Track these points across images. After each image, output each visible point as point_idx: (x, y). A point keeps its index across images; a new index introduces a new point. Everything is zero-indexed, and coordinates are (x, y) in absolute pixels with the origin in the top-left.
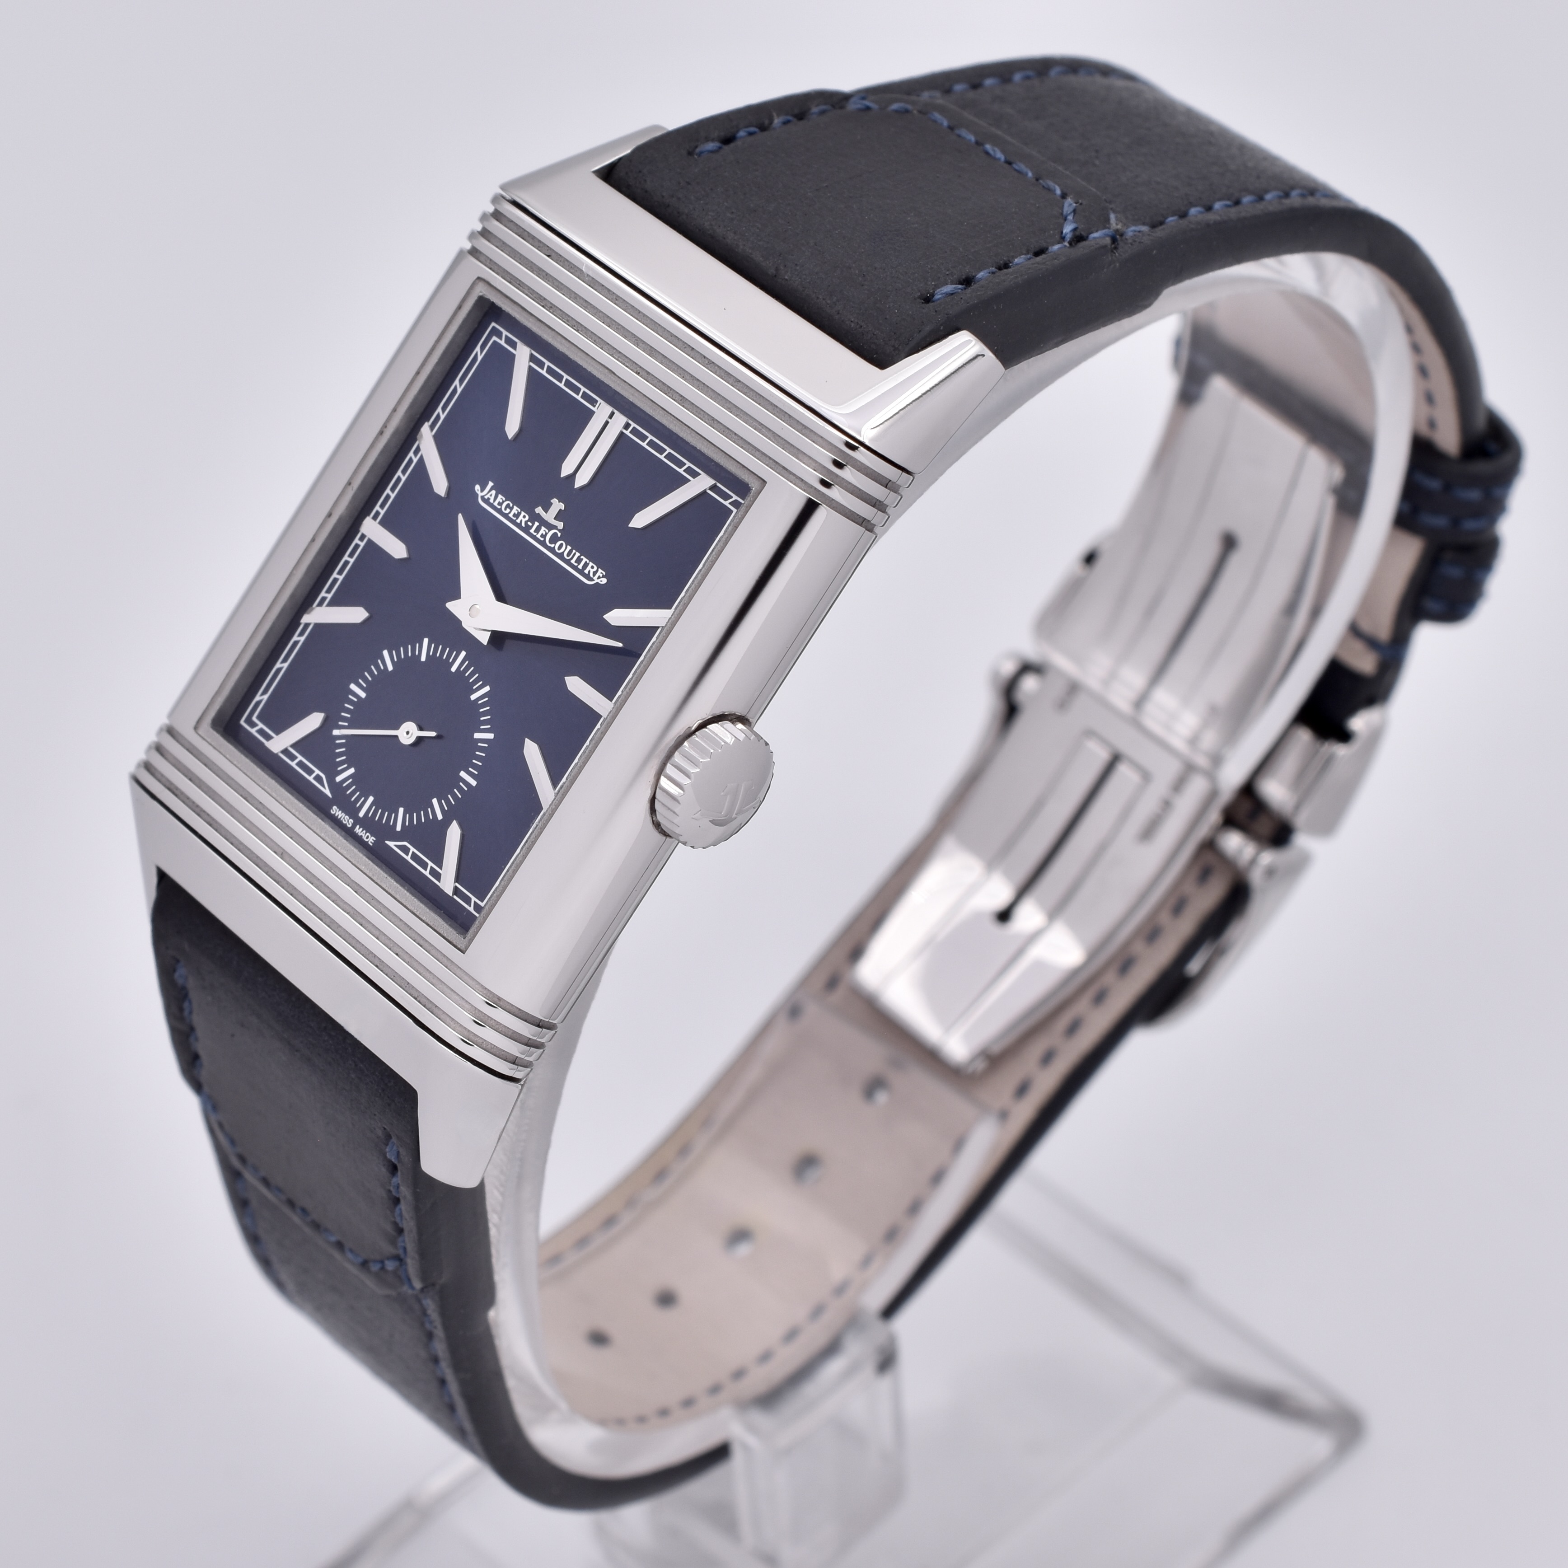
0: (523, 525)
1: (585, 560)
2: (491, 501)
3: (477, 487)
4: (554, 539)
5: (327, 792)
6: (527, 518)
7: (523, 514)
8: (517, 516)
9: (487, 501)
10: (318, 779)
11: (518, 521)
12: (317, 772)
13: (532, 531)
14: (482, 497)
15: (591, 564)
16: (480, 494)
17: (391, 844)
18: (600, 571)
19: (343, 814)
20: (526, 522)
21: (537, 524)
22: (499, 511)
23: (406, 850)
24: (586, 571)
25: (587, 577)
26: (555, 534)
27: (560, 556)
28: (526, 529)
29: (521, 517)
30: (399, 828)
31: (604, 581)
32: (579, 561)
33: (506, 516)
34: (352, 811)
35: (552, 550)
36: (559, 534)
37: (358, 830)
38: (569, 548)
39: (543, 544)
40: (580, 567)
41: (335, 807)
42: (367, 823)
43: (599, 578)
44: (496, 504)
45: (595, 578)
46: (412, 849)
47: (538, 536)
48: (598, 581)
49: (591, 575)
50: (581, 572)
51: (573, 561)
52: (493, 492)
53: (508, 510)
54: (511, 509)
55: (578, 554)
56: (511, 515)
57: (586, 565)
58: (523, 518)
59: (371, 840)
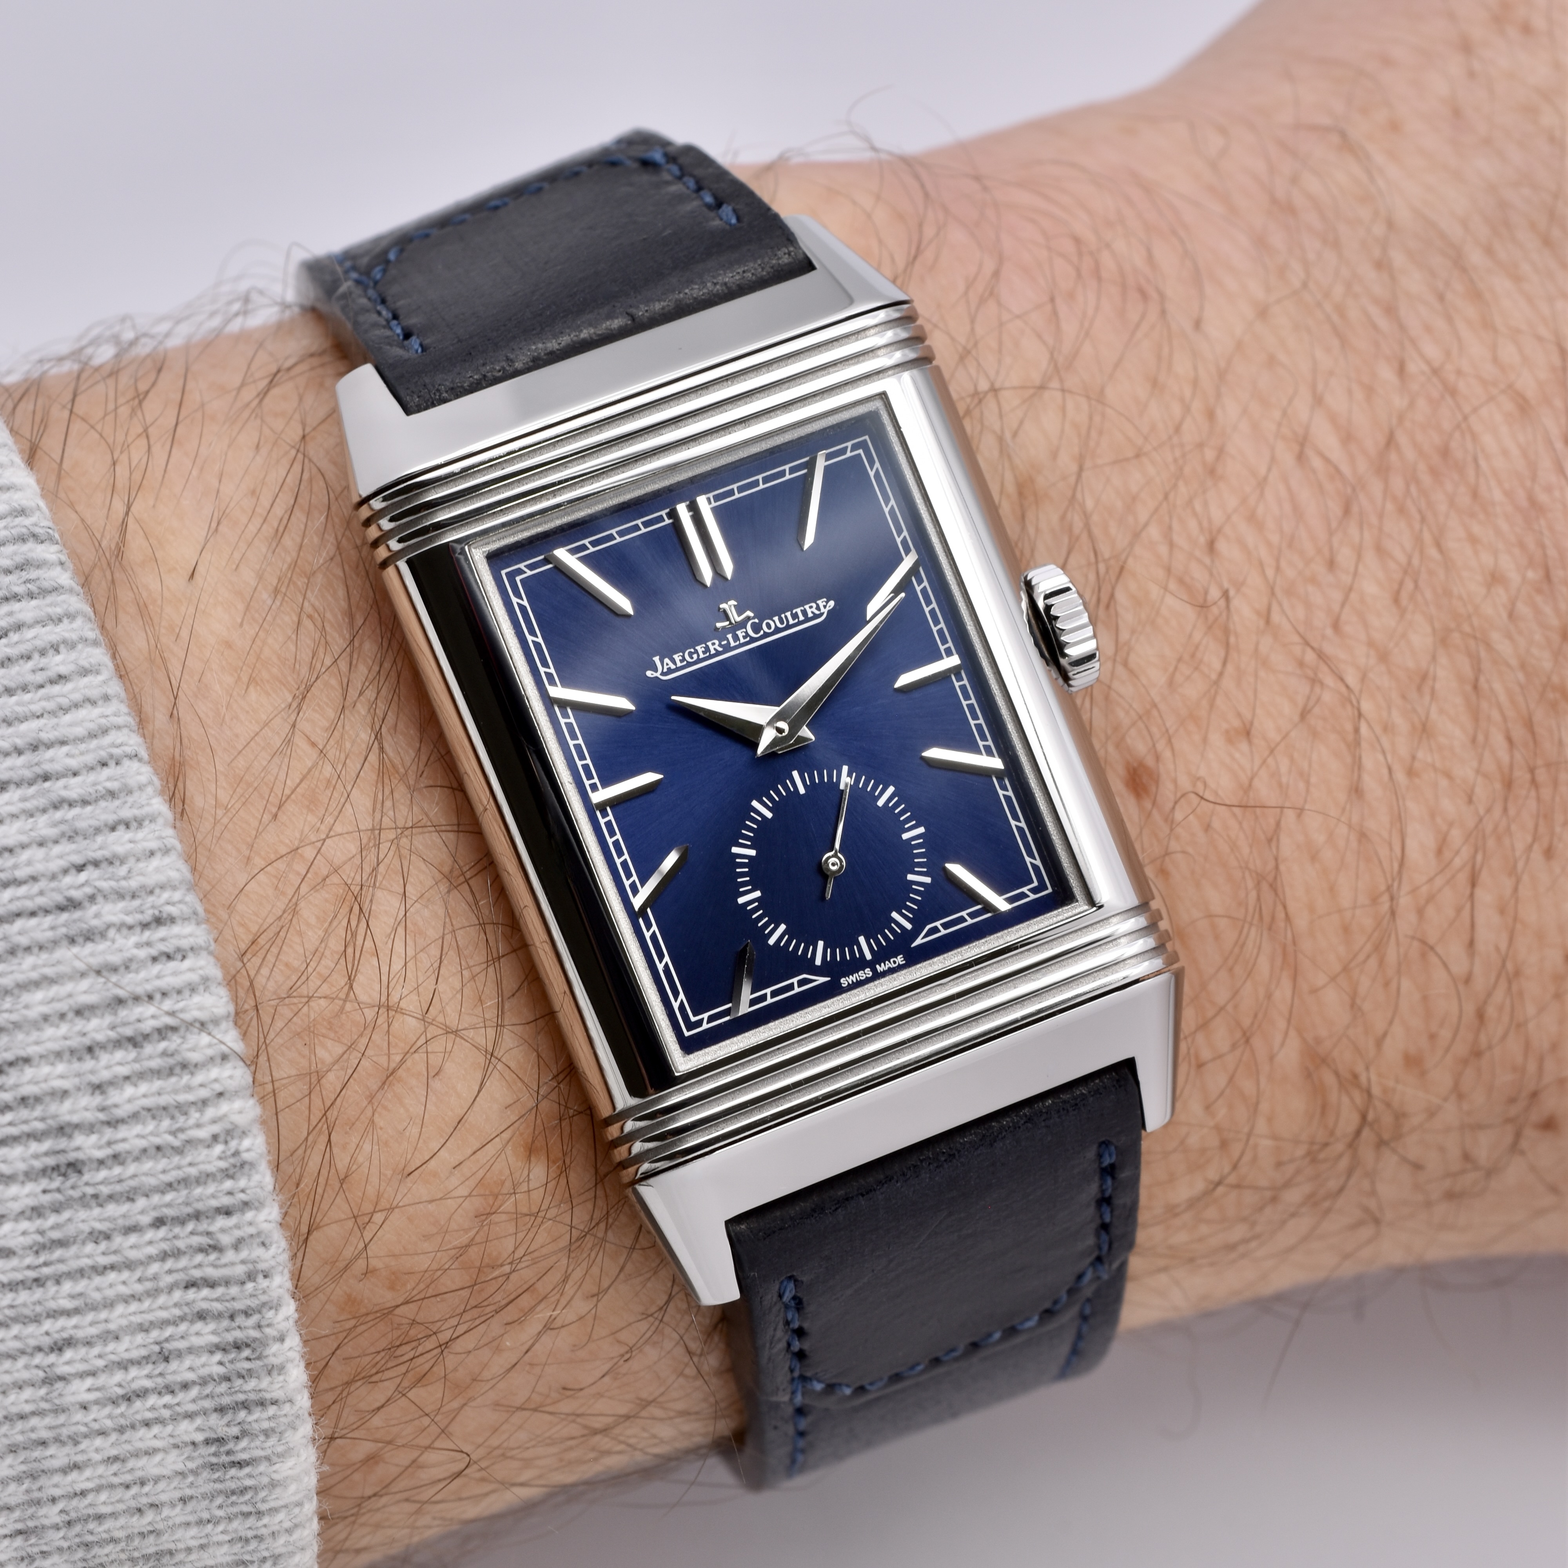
0: (720, 649)
1: (798, 610)
2: (673, 667)
3: (649, 673)
4: (757, 628)
5: (822, 980)
6: (717, 642)
7: (709, 644)
8: (707, 649)
9: (670, 671)
10: (801, 983)
11: (713, 652)
12: (795, 980)
13: (733, 644)
14: (663, 674)
15: (807, 607)
16: (658, 674)
17: (919, 941)
18: (819, 602)
19: (856, 975)
20: (720, 645)
21: (730, 636)
22: (689, 664)
23: (935, 930)
24: (810, 615)
25: (816, 616)
26: (753, 625)
27: (778, 630)
28: (727, 648)
29: (712, 648)
30: (909, 926)
31: (832, 603)
32: (795, 616)
33: (699, 661)
34: (860, 963)
35: (766, 635)
36: (756, 621)
37: (880, 968)
38: (776, 619)
39: (753, 640)
40: (801, 618)
41: (843, 980)
42: (881, 955)
43: (825, 607)
44: (679, 664)
45: (823, 610)
46: (938, 924)
47: (742, 641)
48: (828, 608)
49: (817, 612)
50: (807, 619)
51: (791, 622)
52: (667, 660)
53: (695, 656)
54: (696, 652)
55: (788, 614)
56: (702, 656)
57: (804, 613)
58: (714, 645)
59: (900, 960)
